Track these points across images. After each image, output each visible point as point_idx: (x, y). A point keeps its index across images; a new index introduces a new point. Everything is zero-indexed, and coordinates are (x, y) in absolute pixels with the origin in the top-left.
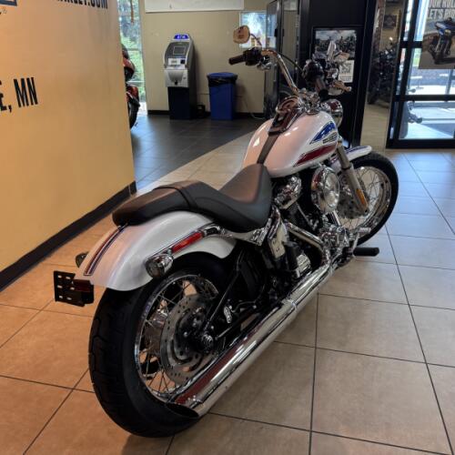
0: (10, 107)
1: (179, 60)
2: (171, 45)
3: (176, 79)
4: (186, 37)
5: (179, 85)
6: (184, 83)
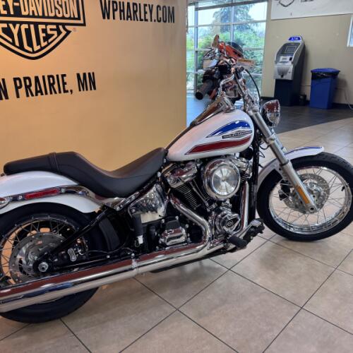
0: (71, 91)
1: (288, 57)
2: (285, 46)
3: (283, 73)
4: (299, 39)
5: (285, 77)
6: (289, 77)
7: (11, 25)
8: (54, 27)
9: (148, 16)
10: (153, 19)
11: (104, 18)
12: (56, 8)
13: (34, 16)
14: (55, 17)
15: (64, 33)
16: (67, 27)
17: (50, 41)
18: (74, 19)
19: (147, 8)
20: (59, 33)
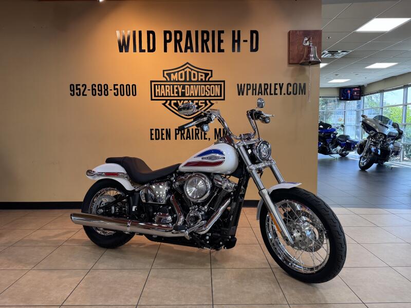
0: (209, 139)
7: (179, 101)
8: (204, 101)
9: (278, 91)
10: (283, 93)
11: (239, 94)
12: (206, 91)
13: (192, 96)
14: (205, 96)
15: (209, 104)
16: (212, 101)
17: (200, 109)
18: (217, 96)
19: (278, 87)
20: (206, 104)
